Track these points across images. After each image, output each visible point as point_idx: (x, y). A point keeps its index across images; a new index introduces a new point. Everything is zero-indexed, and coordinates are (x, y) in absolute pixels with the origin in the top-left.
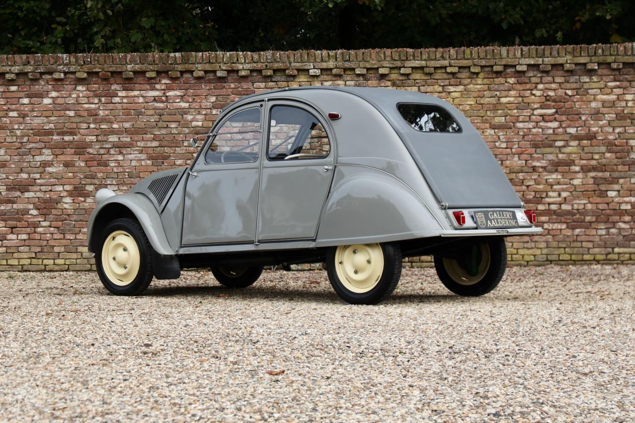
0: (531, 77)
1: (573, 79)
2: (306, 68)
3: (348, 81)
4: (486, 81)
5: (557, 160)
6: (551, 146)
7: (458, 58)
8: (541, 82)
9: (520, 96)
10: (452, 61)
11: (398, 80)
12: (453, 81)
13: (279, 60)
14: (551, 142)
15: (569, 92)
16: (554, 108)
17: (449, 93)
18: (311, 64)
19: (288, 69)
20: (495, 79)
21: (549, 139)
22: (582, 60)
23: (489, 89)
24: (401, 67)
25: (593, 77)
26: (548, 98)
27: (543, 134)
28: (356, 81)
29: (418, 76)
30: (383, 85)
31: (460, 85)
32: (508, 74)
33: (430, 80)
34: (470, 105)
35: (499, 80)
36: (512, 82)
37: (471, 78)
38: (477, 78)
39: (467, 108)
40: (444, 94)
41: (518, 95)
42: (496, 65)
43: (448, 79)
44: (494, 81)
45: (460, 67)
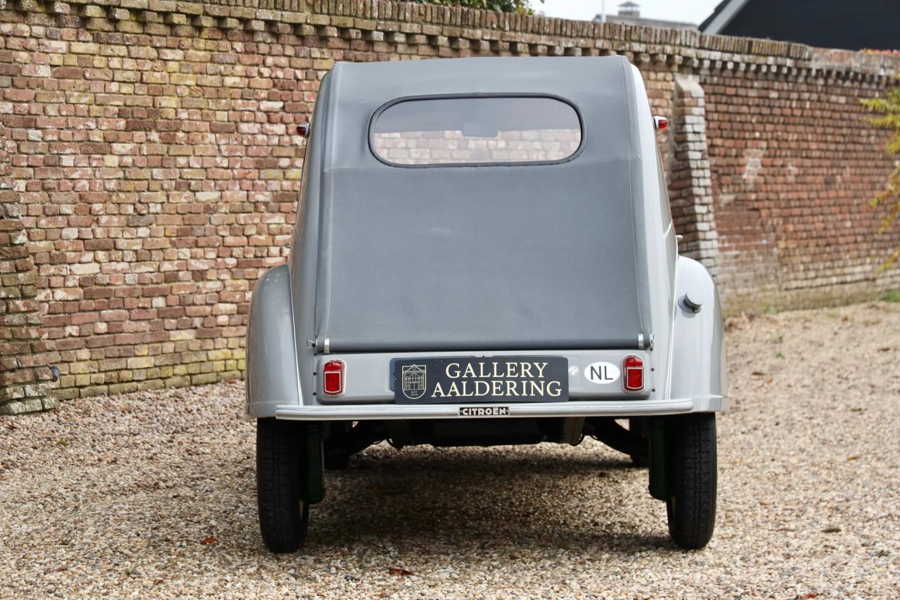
0: (260, 42)
1: (304, 51)
3: (34, 25)
4: (210, 45)
5: (280, 192)
6: (275, 166)
8: (270, 54)
9: (247, 77)
11: (103, 31)
12: (171, 41)
14: (275, 159)
15: (299, 74)
16: (281, 100)
17: (165, 61)
20: (220, 42)
21: (274, 155)
22: (323, 20)
23: (212, 61)
24: (114, 7)
25: (325, 50)
26: (276, 81)
27: (268, 145)
28: (46, 26)
29: (130, 26)
30: (82, 38)
31: (179, 48)
32: (236, 34)
33: (143, 36)
34: (189, 86)
35: (224, 44)
36: (239, 51)
37: (192, 37)
38: (199, 37)
39: (187, 92)
40: (159, 64)
41: (244, 74)
42: (230, 17)
43: (165, 36)
44: (218, 46)
45: (188, 15)
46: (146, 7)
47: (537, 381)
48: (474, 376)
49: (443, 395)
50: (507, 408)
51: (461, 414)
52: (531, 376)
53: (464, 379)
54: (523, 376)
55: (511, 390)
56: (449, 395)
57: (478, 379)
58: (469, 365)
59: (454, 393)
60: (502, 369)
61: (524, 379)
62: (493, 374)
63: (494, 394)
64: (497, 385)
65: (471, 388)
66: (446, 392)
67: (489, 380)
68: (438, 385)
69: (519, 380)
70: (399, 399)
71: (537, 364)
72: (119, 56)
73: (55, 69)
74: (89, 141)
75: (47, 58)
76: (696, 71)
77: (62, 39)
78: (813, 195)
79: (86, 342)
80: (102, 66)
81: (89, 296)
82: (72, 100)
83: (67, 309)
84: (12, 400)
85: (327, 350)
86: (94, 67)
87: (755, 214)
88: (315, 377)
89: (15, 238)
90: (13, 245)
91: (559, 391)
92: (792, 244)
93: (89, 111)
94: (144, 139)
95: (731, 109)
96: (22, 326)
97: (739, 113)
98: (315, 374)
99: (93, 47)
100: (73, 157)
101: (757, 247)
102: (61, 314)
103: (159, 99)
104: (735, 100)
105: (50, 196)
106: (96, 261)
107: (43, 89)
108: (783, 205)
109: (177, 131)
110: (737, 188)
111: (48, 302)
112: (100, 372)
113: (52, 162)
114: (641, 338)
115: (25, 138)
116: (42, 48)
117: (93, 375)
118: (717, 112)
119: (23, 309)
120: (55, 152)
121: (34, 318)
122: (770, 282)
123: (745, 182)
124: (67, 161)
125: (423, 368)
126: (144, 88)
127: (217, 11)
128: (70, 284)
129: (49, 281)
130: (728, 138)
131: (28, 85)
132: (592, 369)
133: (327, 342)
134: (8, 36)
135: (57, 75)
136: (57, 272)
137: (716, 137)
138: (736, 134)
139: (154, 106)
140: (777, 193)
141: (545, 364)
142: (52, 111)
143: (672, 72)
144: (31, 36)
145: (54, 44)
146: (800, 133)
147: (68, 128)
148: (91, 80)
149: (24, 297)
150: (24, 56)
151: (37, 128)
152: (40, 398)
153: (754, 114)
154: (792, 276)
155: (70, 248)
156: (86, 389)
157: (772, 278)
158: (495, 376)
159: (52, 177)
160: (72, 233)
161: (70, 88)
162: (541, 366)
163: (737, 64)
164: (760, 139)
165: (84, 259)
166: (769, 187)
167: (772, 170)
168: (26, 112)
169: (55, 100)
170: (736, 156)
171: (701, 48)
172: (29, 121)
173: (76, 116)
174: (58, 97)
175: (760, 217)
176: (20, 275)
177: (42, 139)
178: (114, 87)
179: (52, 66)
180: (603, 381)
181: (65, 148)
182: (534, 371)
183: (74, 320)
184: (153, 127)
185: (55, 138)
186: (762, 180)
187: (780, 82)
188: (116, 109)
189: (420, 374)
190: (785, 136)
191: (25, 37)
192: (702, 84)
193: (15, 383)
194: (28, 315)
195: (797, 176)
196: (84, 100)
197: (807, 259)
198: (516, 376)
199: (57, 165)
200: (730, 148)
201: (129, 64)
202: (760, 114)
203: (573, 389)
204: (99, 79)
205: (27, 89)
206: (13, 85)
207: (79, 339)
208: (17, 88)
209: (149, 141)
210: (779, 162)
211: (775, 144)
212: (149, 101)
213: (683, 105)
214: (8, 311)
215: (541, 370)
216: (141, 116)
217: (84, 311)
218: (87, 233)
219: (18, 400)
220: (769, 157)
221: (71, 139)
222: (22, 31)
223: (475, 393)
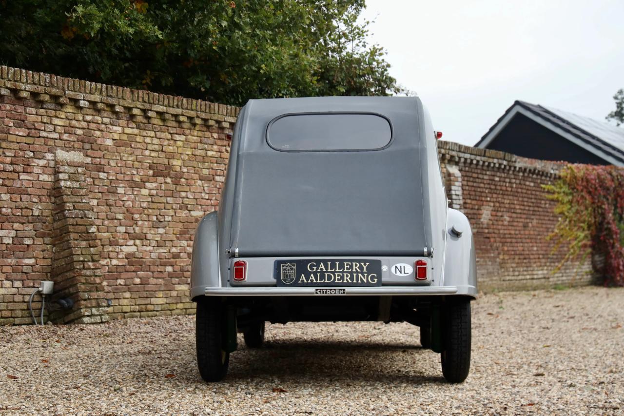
2: (78, 98)
3: (104, 117)
4: (200, 134)
7: (189, 108)
9: (219, 152)
10: (184, 110)
11: (142, 123)
12: (179, 130)
13: (56, 85)
17: (175, 140)
18: (82, 94)
19: (61, 97)
20: (206, 133)
23: (201, 142)
24: (148, 110)
28: (111, 118)
29: (157, 121)
30: (130, 126)
31: (183, 134)
32: (213, 129)
33: (164, 127)
34: (188, 155)
35: (208, 134)
36: (215, 137)
37: (190, 129)
38: (194, 129)
39: (187, 158)
40: (172, 142)
41: (218, 150)
42: (211, 119)
43: (175, 128)
44: (204, 134)
45: (188, 117)
46: (165, 111)
47: (363, 274)
48: (324, 270)
49: (305, 281)
50: (344, 290)
51: (317, 293)
52: (359, 270)
53: (319, 272)
54: (354, 270)
55: (347, 279)
56: (309, 282)
57: (327, 272)
58: (322, 264)
59: (312, 281)
60: (342, 266)
61: (355, 272)
62: (336, 269)
63: (337, 281)
64: (338, 276)
65: (322, 277)
66: (307, 280)
67: (333, 273)
68: (303, 275)
69: (351, 273)
70: (279, 284)
71: (362, 264)
72: (150, 137)
73: (115, 141)
74: (133, 180)
75: (111, 136)
76: (457, 164)
77: (119, 126)
78: (517, 232)
79: (129, 288)
80: (141, 141)
81: (130, 264)
82: (124, 159)
83: (118, 270)
84: (84, 316)
85: (237, 255)
86: (136, 142)
87: (487, 240)
88: (229, 271)
89: (90, 229)
90: (88, 233)
91: (376, 280)
92: (506, 257)
93: (133, 165)
94: (163, 181)
95: (475, 184)
96: (91, 276)
97: (479, 187)
98: (229, 269)
99: (136, 131)
100: (124, 189)
101: (488, 257)
102: (114, 273)
103: (171, 161)
104: (477, 180)
105: (110, 209)
106: (135, 245)
107: (108, 151)
108: (502, 236)
109: (181, 178)
110: (478, 226)
111: (108, 265)
112: (136, 305)
113: (112, 191)
114: (426, 250)
115: (97, 177)
116: (108, 130)
117: (132, 307)
118: (468, 185)
119: (92, 267)
120: (114, 185)
121: (98, 272)
122: (495, 276)
123: (482, 223)
124: (121, 191)
125: (294, 265)
126: (163, 155)
127: (203, 116)
128: (120, 256)
129: (109, 254)
130: (473, 200)
131: (100, 149)
132: (396, 267)
133: (237, 251)
134: (90, 122)
135: (116, 144)
136: (113, 250)
137: (467, 199)
138: (478, 198)
139: (169, 164)
140: (499, 230)
141: (367, 264)
142: (113, 163)
143: (444, 163)
144: (102, 123)
145: (115, 128)
146: (510, 200)
147: (122, 173)
148: (134, 148)
149: (93, 261)
150: (98, 133)
151: (104, 172)
152: (100, 315)
153: (486, 188)
154: (506, 274)
155: (121, 237)
156: (128, 314)
157: (496, 274)
158: (337, 270)
159: (112, 199)
160: (122, 229)
161: (123, 152)
162: (365, 265)
163: (478, 161)
164: (490, 201)
165: (128, 244)
166: (495, 227)
167: (496, 218)
168: (98, 163)
169: (115, 158)
170: (478, 209)
171: (460, 151)
172: (100, 168)
173: (126, 167)
174: (116, 156)
175: (490, 242)
176: (91, 249)
177: (107, 178)
178: (147, 153)
179: (113, 140)
180: (403, 274)
181: (119, 183)
182: (361, 268)
183: (122, 277)
184: (168, 175)
185: (114, 178)
186: (491, 222)
187: (500, 172)
188: (148, 165)
189: (292, 269)
190: (503, 201)
191: (99, 124)
192: (460, 170)
193: (86, 307)
194: (95, 271)
195: (509, 222)
196: (130, 159)
197: (514, 265)
198: (350, 270)
199: (115, 193)
200: (475, 205)
201: (156, 141)
202: (490, 188)
203: (384, 279)
204: (139, 148)
205: (99, 151)
206: (92, 149)
207: (124, 287)
208: (94, 150)
209: (166, 183)
210: (500, 214)
211: (497, 205)
212: (166, 161)
213: (450, 180)
214: (84, 268)
215: (365, 267)
216: (161, 169)
217: (128, 272)
218: (131, 230)
219: (88, 316)
220: (495, 211)
221: (123, 179)
222: (98, 120)
223: (325, 280)
